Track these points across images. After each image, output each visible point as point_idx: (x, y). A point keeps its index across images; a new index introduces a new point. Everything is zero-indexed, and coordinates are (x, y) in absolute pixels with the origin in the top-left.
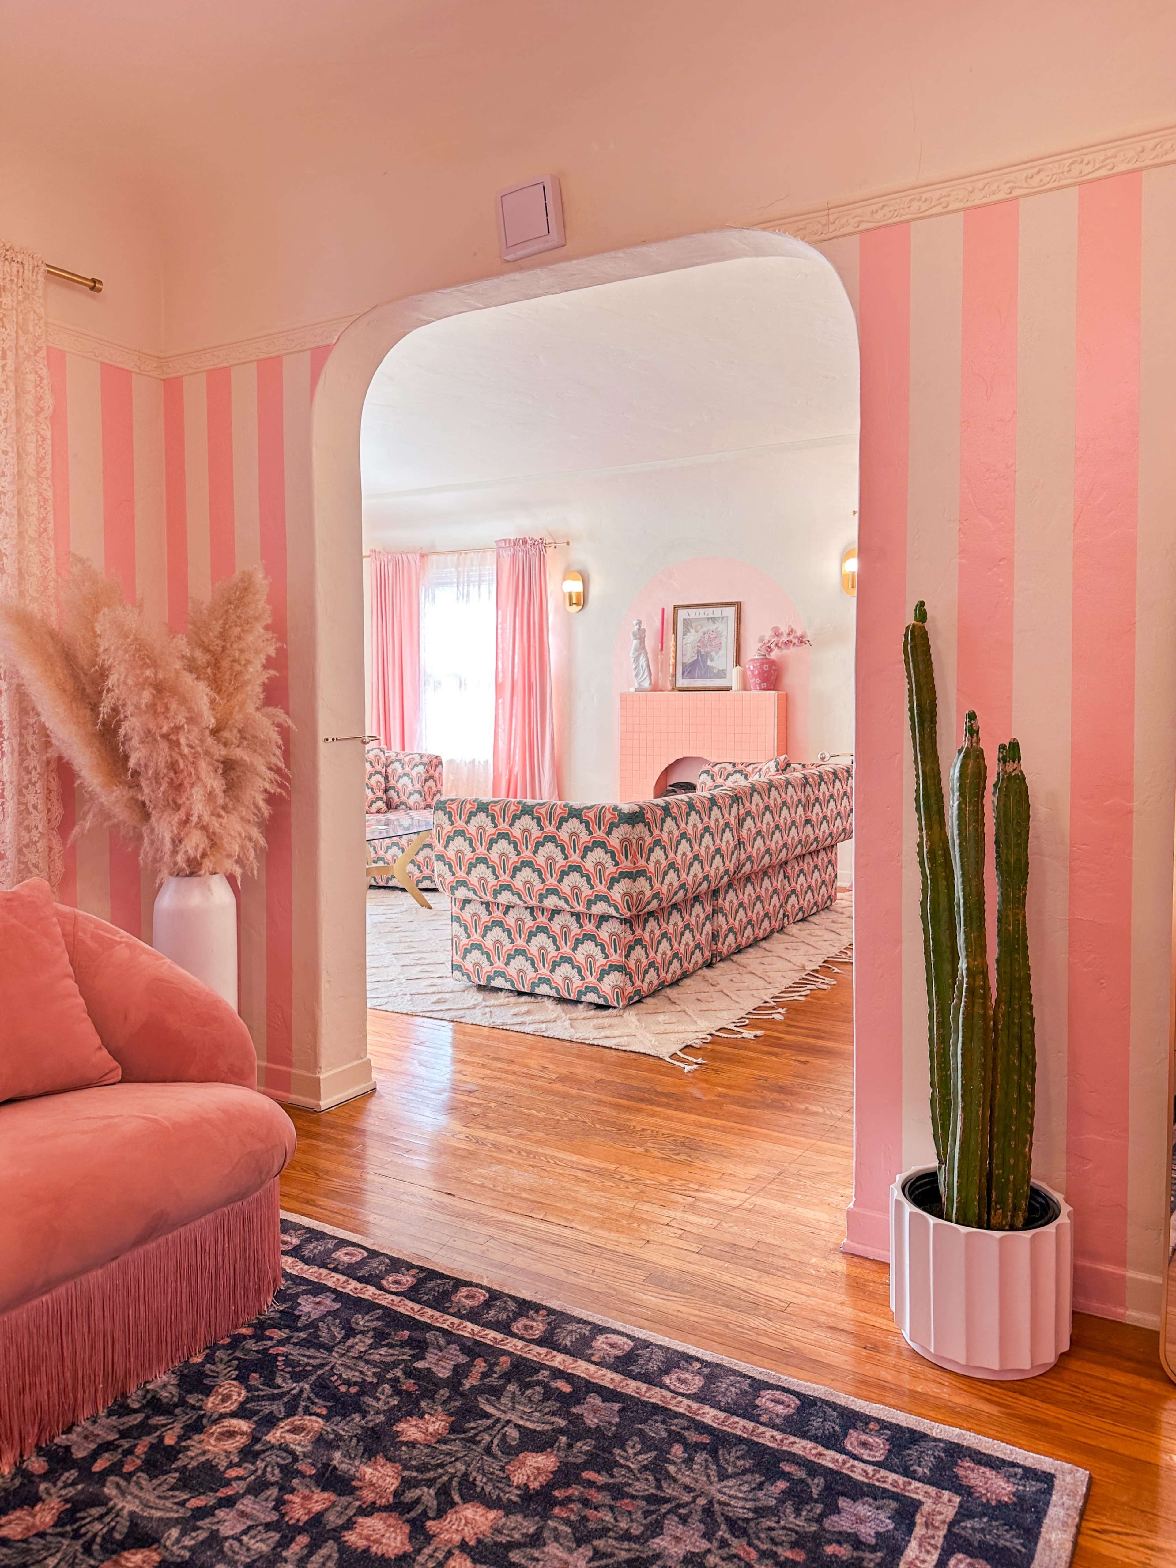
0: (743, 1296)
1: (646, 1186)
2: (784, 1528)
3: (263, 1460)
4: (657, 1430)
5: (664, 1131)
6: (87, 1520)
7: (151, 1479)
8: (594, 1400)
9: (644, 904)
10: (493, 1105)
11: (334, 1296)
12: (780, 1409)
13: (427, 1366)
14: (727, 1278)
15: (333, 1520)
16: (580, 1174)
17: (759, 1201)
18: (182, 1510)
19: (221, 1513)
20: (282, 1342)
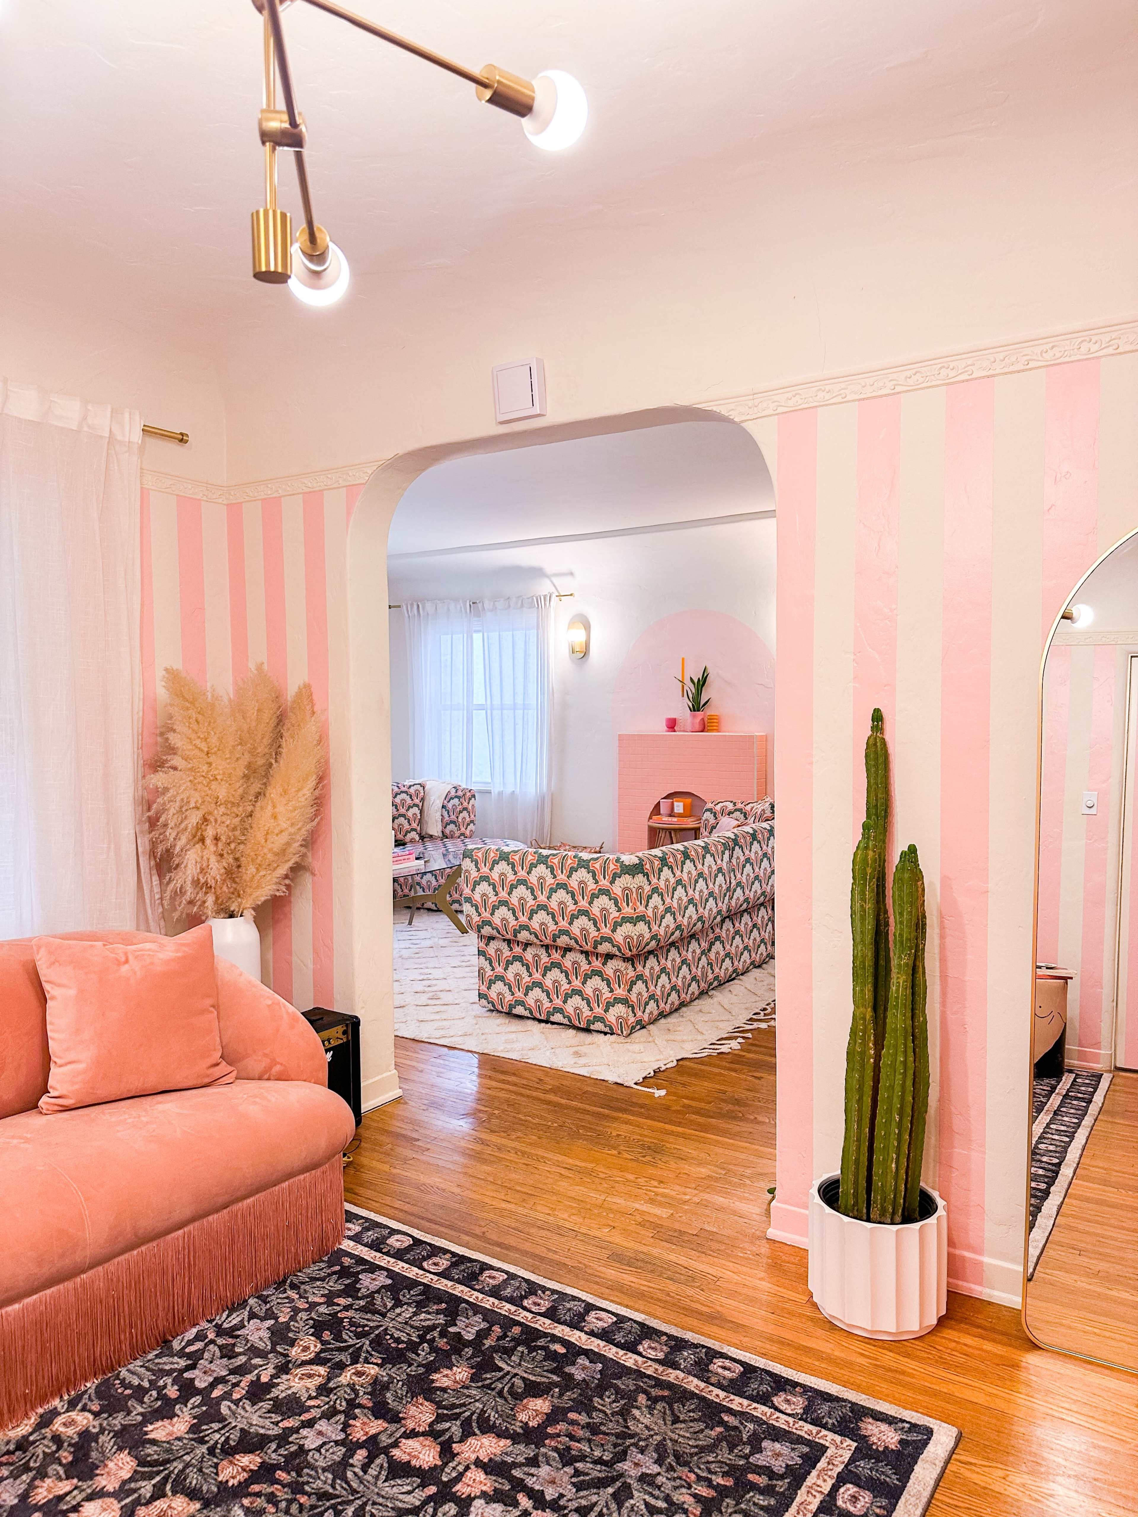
0: (684, 1271)
1: (617, 1182)
2: (720, 1462)
3: (335, 1394)
4: (626, 1384)
5: (635, 1137)
6: (210, 1431)
7: (253, 1405)
8: (582, 1361)
9: (643, 945)
10: (496, 1112)
11: (386, 1273)
12: (727, 1373)
13: (458, 1330)
14: (672, 1257)
15: (385, 1440)
16: (563, 1171)
17: (706, 1196)
18: (276, 1428)
19: (304, 1432)
20: (347, 1308)
